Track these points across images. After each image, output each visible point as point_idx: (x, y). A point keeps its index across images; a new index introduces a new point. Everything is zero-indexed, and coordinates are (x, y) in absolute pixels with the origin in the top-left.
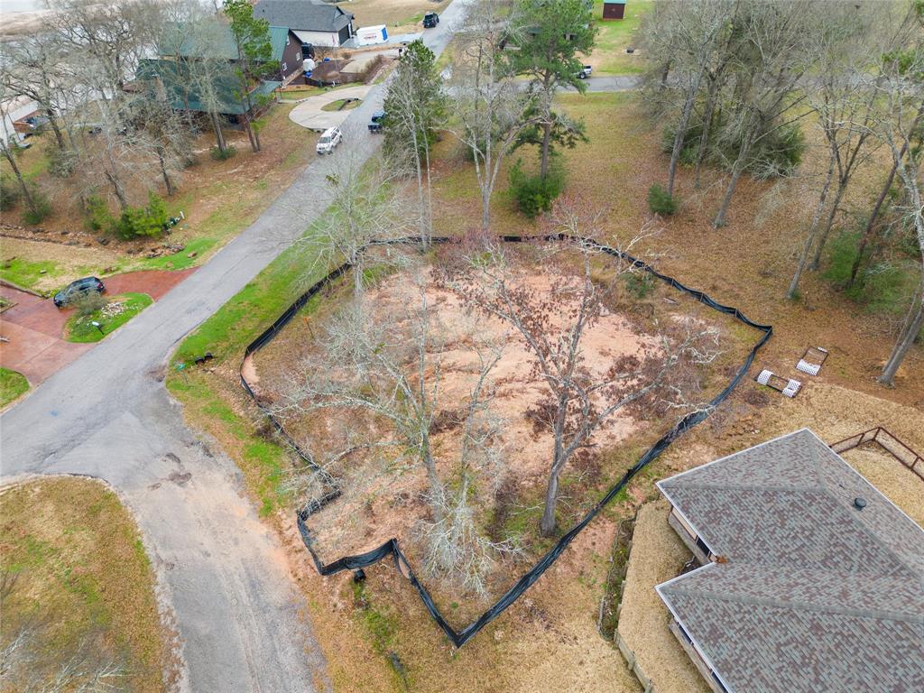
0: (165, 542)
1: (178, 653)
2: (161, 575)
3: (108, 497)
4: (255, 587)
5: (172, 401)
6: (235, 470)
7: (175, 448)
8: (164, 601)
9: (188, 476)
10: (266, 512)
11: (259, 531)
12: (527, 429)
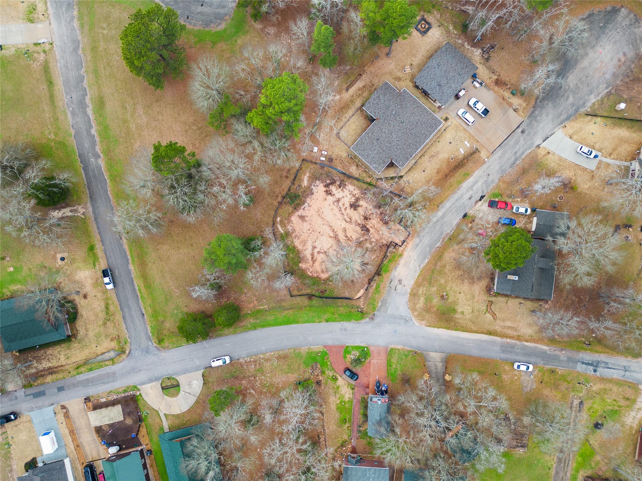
0: (415, 271)
1: (434, 250)
2: (422, 266)
3: (410, 295)
4: (417, 245)
5: (380, 304)
6: (393, 271)
7: (393, 291)
8: (427, 260)
9: (399, 281)
10: (401, 255)
11: (406, 254)
12: (360, 209)
